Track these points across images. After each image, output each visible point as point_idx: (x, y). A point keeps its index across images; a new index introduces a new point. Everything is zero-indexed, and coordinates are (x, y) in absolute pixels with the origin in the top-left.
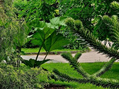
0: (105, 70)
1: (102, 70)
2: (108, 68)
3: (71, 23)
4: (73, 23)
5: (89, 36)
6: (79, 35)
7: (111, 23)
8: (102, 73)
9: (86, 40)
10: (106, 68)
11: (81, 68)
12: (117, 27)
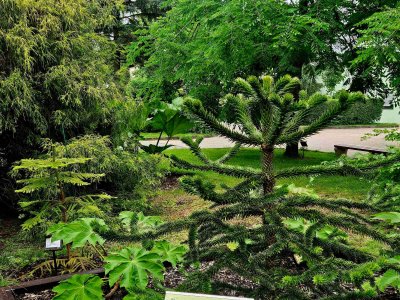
0: (230, 156)
1: (226, 155)
2: (233, 153)
3: (189, 103)
4: (192, 103)
5: (210, 118)
6: (198, 117)
7: (236, 103)
9: (206, 122)
11: (202, 154)
12: (242, 107)
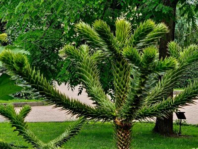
0: (70, 135)
2: (75, 132)
3: (8, 58)
4: (12, 58)
5: (39, 80)
6: (22, 79)
8: (65, 140)
9: (33, 87)
10: (72, 132)
12: (87, 64)
